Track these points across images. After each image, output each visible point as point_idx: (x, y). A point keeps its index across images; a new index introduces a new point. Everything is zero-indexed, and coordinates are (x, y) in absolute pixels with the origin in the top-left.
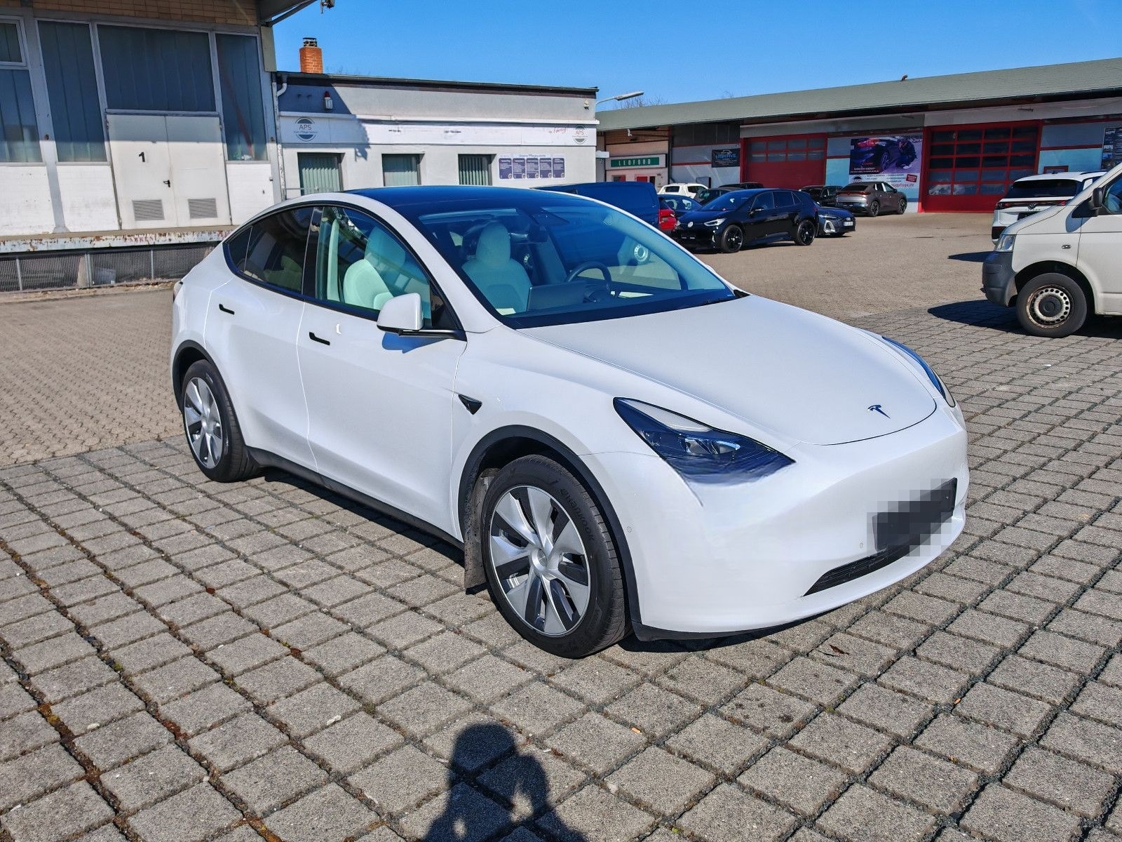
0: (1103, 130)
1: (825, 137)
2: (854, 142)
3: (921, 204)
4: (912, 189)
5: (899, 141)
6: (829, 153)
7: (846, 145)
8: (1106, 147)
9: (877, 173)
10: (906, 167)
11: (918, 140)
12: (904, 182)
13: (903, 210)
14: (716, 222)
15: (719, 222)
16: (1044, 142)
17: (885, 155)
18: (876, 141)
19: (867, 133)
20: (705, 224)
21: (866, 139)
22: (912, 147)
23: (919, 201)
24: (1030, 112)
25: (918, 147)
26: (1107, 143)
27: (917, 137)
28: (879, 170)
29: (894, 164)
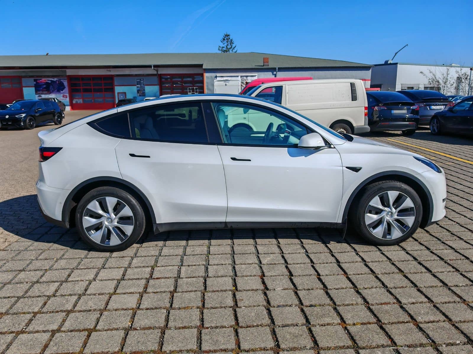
0: (136, 80)
1: (20, 78)
2: (35, 80)
3: (71, 107)
4: (67, 101)
5: (56, 81)
6: (24, 84)
7: (31, 81)
8: (138, 86)
9: (49, 94)
10: (61, 92)
11: (65, 81)
12: (62, 98)
13: (65, 110)
14: (22, 115)
15: (24, 115)
16: (116, 83)
17: (51, 87)
18: (46, 80)
19: (41, 76)
20: (16, 116)
21: (41, 79)
22: (63, 83)
23: (70, 106)
24: (110, 72)
25: (66, 83)
26: (137, 84)
27: (64, 79)
28: (50, 92)
29: (56, 91)
